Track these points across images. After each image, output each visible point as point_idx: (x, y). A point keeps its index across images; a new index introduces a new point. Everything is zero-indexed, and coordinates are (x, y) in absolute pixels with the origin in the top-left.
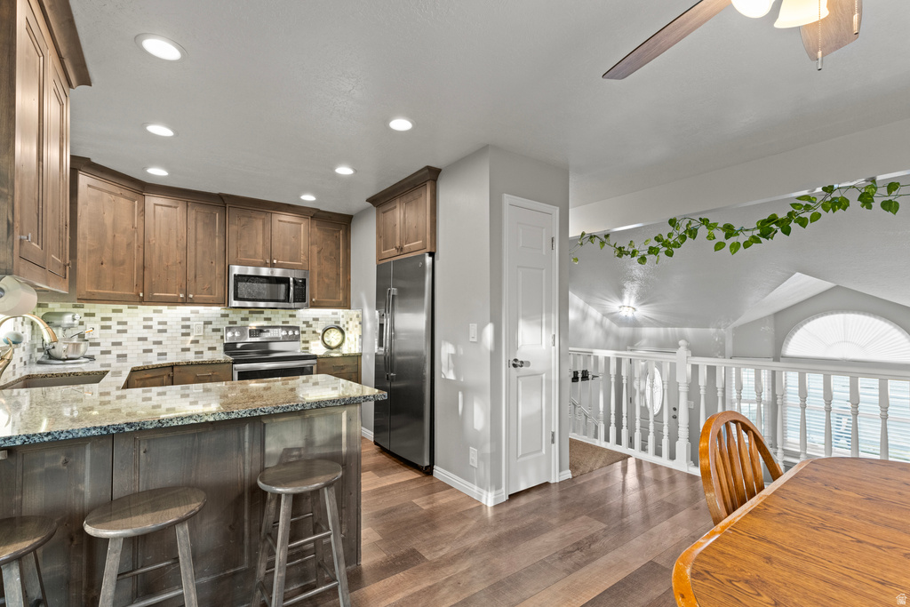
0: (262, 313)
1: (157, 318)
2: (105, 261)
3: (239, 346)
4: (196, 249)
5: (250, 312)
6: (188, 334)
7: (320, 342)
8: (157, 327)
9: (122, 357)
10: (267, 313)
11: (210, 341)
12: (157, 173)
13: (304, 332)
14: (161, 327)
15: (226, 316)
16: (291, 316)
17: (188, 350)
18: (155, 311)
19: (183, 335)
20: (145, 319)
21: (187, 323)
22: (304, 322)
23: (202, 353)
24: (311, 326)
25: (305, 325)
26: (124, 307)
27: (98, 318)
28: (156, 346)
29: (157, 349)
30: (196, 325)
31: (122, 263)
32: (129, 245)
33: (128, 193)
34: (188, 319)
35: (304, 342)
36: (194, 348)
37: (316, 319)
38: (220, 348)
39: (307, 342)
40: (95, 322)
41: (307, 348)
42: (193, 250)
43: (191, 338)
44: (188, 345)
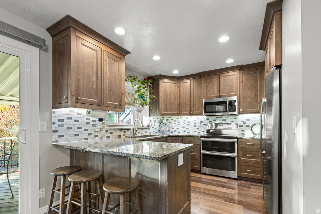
0: (222, 117)
1: (187, 120)
2: (168, 103)
3: (211, 131)
4: (193, 95)
5: (217, 118)
6: (196, 126)
7: (250, 131)
8: (187, 123)
9: (179, 132)
10: (224, 117)
11: (203, 129)
12: (176, 72)
13: (242, 126)
14: (188, 123)
15: (208, 119)
16: (235, 118)
17: (196, 131)
18: (187, 118)
19: (194, 126)
20: (184, 121)
21: (195, 122)
22: (242, 121)
23: (200, 133)
24: (246, 123)
25: (242, 123)
26: (179, 117)
27: (173, 121)
28: (187, 130)
29: (187, 131)
30: (198, 122)
31: (173, 103)
32: (175, 98)
33: (174, 82)
34: (196, 121)
35: (242, 131)
36: (198, 131)
37: (248, 120)
38: (206, 132)
39: (244, 131)
40: (173, 122)
41: (244, 134)
42: (192, 96)
43: (197, 127)
44: (196, 130)
